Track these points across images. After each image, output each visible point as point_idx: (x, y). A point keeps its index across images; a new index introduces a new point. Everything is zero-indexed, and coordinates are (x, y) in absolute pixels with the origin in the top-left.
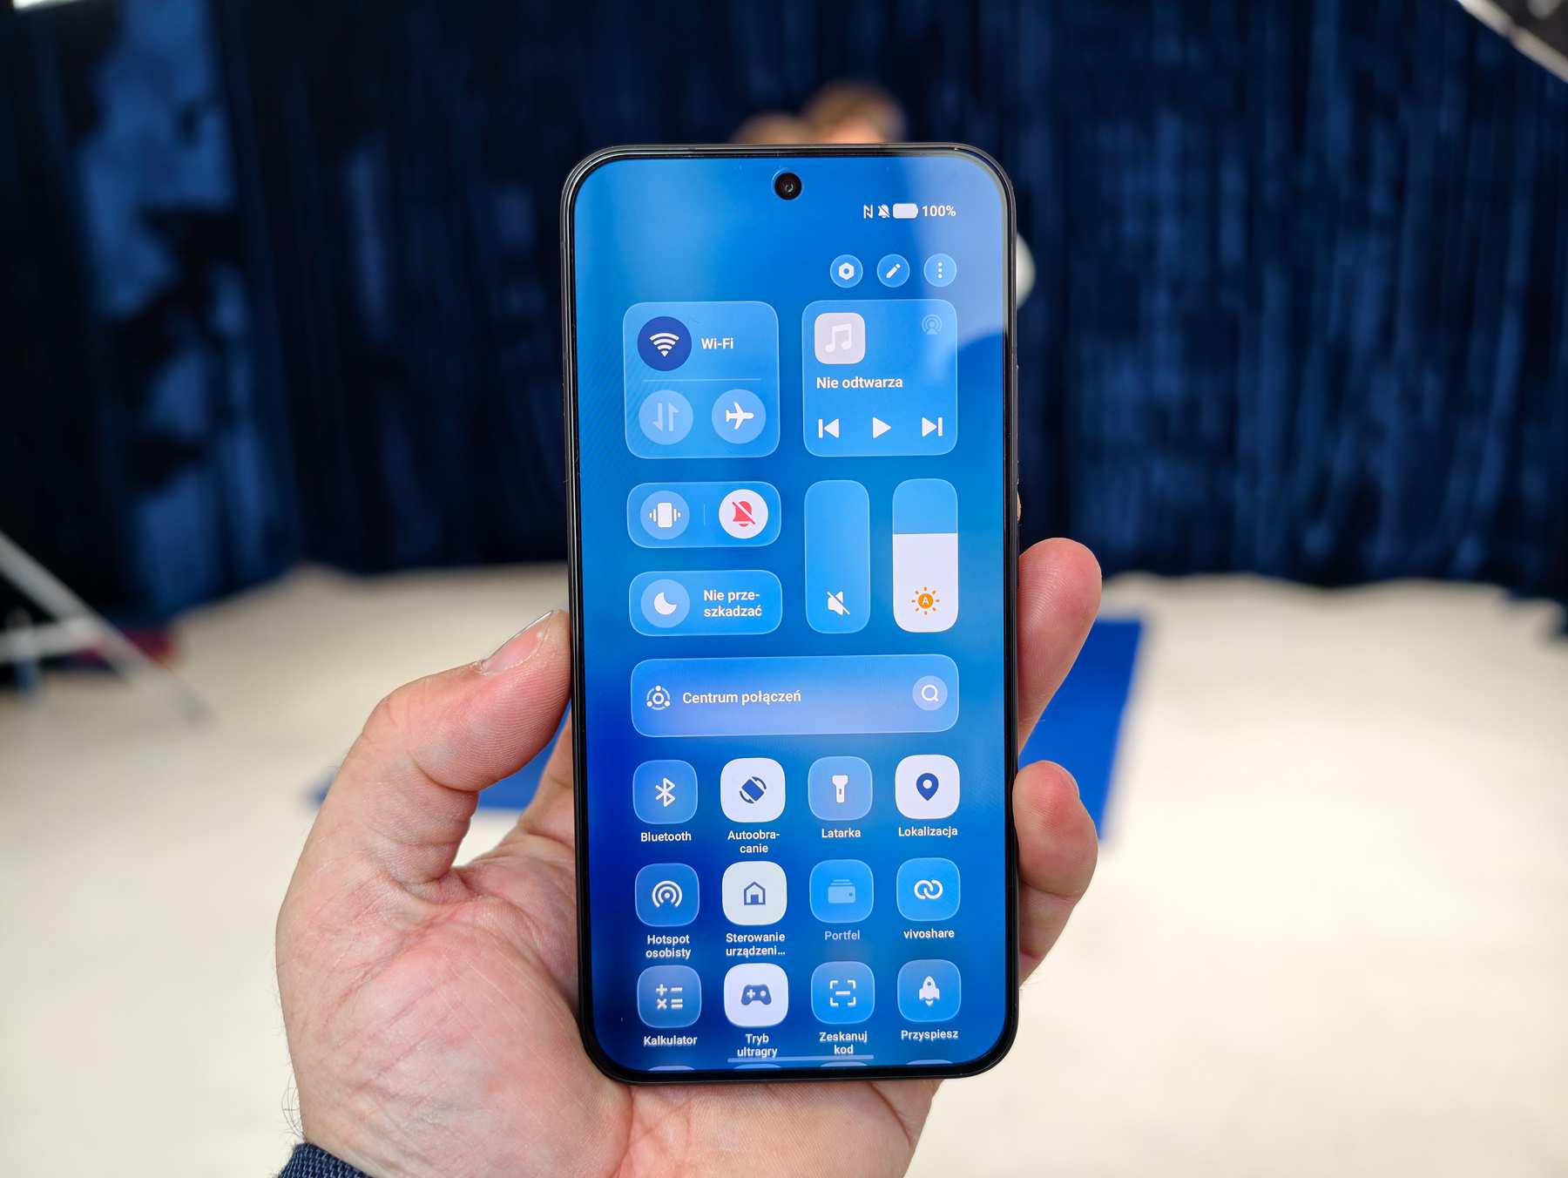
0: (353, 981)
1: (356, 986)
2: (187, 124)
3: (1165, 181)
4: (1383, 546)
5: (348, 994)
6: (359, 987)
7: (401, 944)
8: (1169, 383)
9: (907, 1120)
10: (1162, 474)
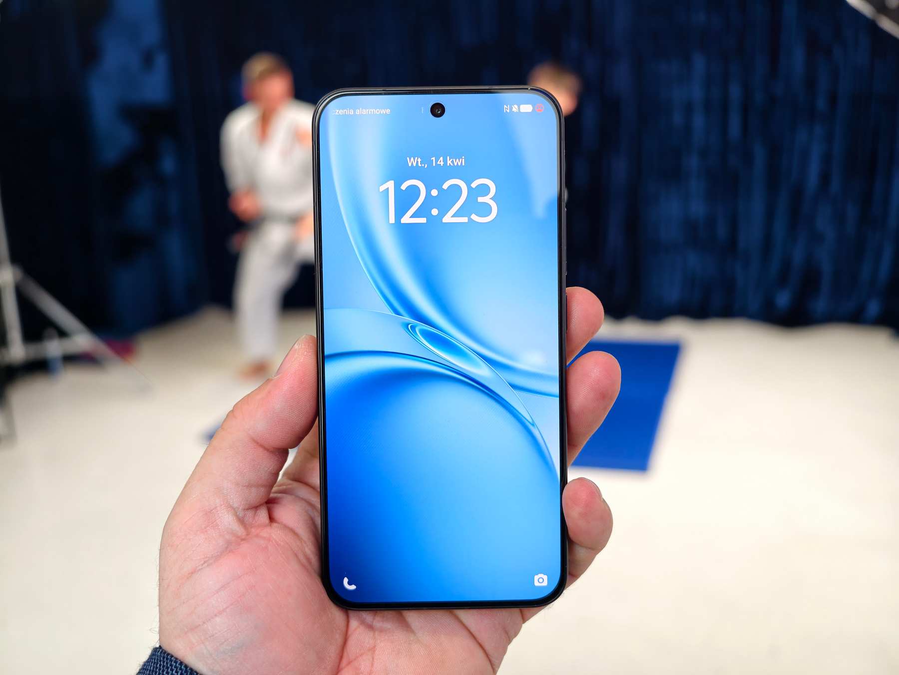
0: (197, 565)
1: (198, 569)
2: (148, 60)
3: (697, 92)
4: (821, 305)
5: (193, 572)
6: (199, 570)
7: (227, 548)
8: (698, 209)
9: (493, 660)
10: (694, 260)
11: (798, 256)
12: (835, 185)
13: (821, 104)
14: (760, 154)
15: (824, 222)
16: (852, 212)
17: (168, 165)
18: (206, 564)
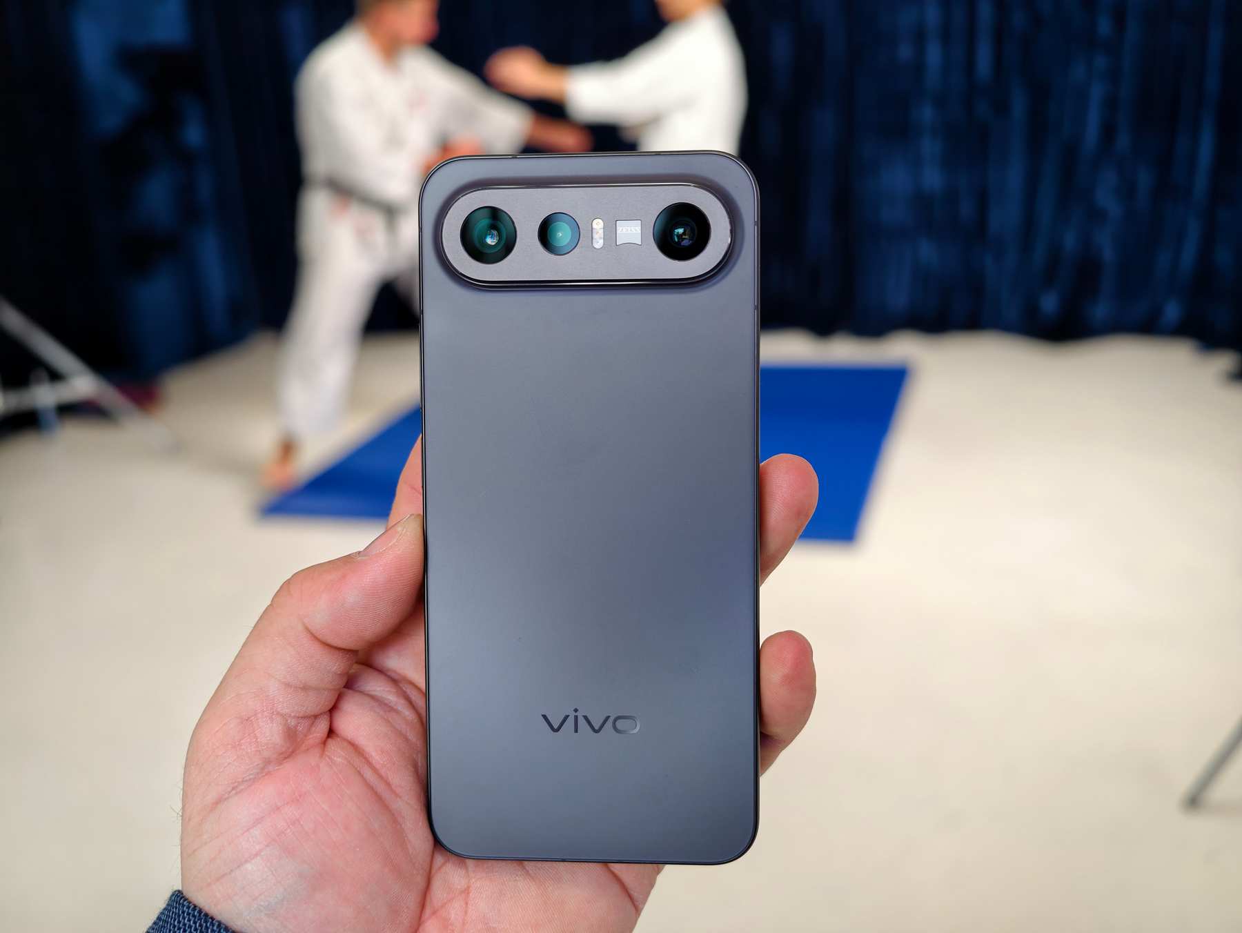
0: (224, 792)
1: (225, 796)
4: (1101, 310)
6: (227, 798)
8: (933, 179)
9: (635, 895)
10: (927, 251)
11: (1070, 241)
12: (1123, 141)
13: (1104, 26)
14: (1019, 105)
15: (1106, 197)
16: (1144, 179)
17: (194, 134)
18: (234, 792)
